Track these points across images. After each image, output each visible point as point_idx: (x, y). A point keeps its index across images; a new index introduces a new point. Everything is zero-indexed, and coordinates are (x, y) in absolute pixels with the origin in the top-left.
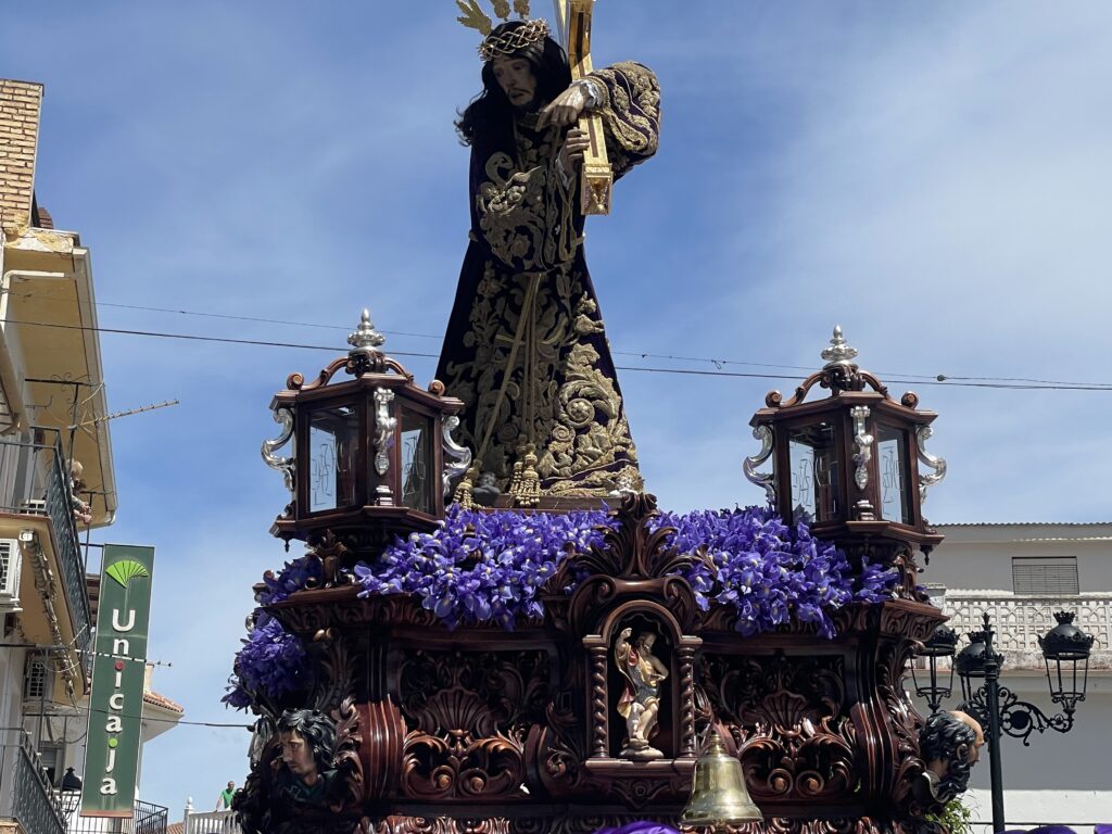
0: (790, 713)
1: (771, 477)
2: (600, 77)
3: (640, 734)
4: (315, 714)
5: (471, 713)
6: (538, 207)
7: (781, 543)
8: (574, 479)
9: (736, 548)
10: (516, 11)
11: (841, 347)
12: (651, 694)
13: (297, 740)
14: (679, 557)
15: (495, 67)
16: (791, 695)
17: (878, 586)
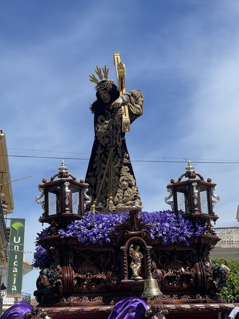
0: (178, 266)
1: (172, 202)
2: (127, 95)
3: (136, 273)
4: (50, 270)
5: (92, 268)
6: (111, 130)
7: (174, 220)
8: (123, 203)
9: (162, 222)
10: (104, 78)
11: (190, 166)
12: (139, 262)
13: (45, 277)
14: (146, 225)
15: (99, 93)
16: (178, 261)
17: (200, 231)
